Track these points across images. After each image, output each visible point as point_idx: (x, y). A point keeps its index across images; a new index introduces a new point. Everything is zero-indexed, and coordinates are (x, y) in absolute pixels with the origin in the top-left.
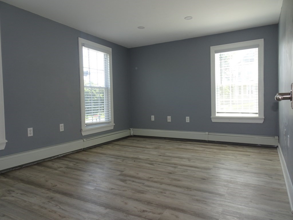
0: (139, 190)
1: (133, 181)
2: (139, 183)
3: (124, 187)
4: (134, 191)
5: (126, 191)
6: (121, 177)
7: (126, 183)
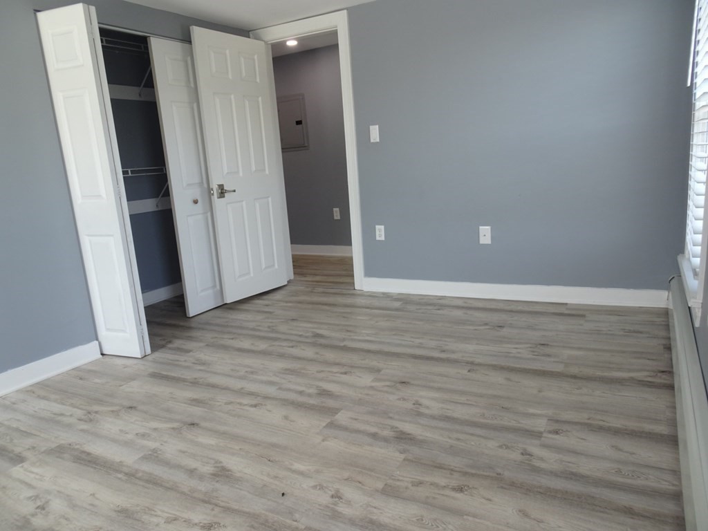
0: (292, 375)
1: (301, 393)
2: (289, 390)
3: (322, 380)
4: (303, 371)
5: (318, 372)
6: (331, 403)
7: (317, 387)
